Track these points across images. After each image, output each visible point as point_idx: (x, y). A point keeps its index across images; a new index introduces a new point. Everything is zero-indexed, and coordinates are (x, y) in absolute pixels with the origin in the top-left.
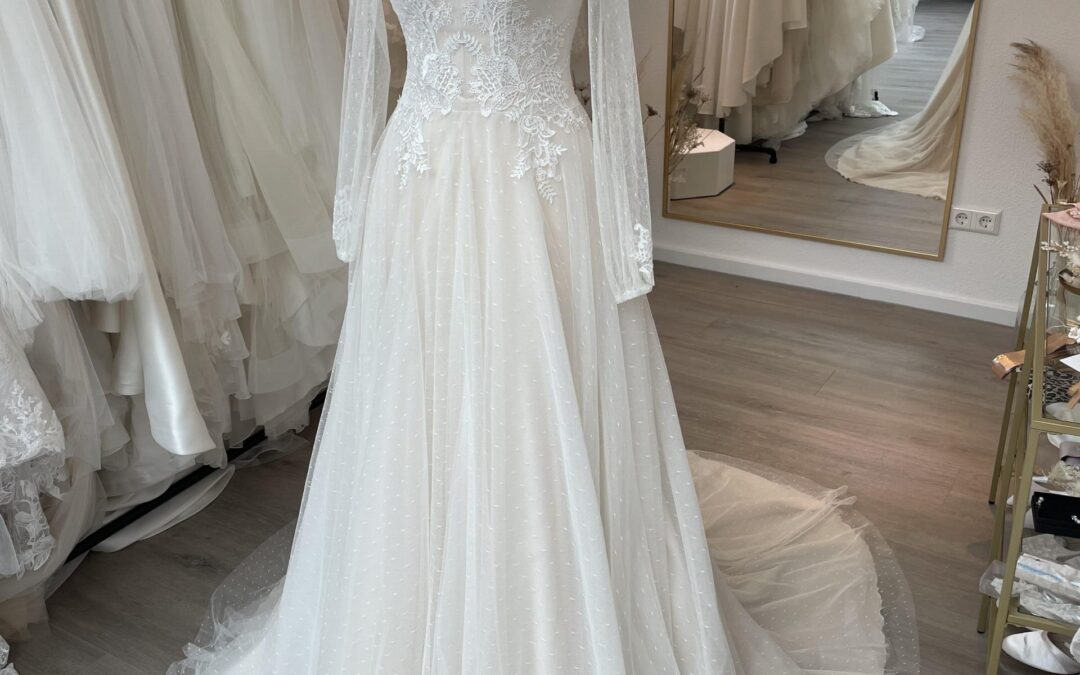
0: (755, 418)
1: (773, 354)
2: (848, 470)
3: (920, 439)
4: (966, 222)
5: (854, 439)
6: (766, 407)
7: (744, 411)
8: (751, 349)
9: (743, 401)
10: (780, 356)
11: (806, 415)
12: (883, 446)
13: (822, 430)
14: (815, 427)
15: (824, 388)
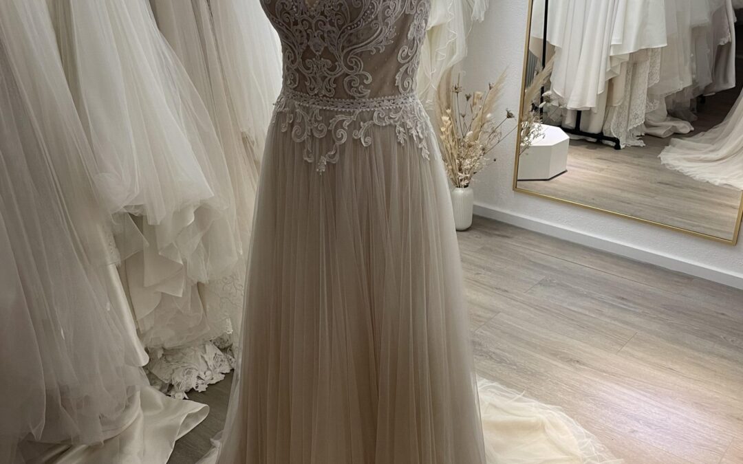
0: (563, 371)
2: (635, 429)
3: (700, 405)
5: (645, 399)
6: (575, 362)
7: (555, 363)
8: (569, 307)
9: (555, 354)
10: (593, 315)
11: (604, 372)
12: (668, 409)
13: (617, 387)
14: (613, 385)
15: (625, 348)
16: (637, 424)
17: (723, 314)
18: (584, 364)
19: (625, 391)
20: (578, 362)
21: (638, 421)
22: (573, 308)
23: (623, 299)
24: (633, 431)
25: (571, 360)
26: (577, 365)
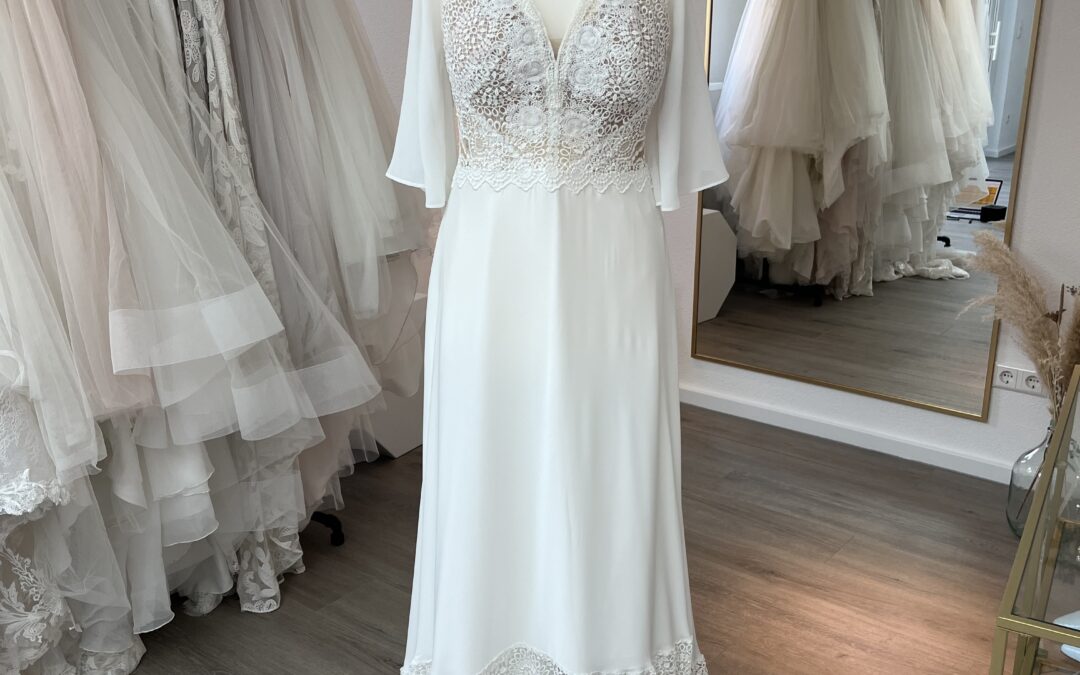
0: (753, 584)
1: (789, 513)
2: (845, 653)
3: (934, 622)
4: (1011, 380)
5: (859, 616)
6: (768, 573)
7: (743, 575)
9: (743, 564)
10: (797, 516)
12: (889, 628)
13: (824, 603)
14: (818, 600)
15: (837, 556)
16: (851, 649)
17: (970, 512)
18: (779, 576)
20: (772, 573)
21: (849, 643)
22: (771, 508)
23: (837, 495)
24: (842, 656)
25: (764, 571)
26: (772, 577)
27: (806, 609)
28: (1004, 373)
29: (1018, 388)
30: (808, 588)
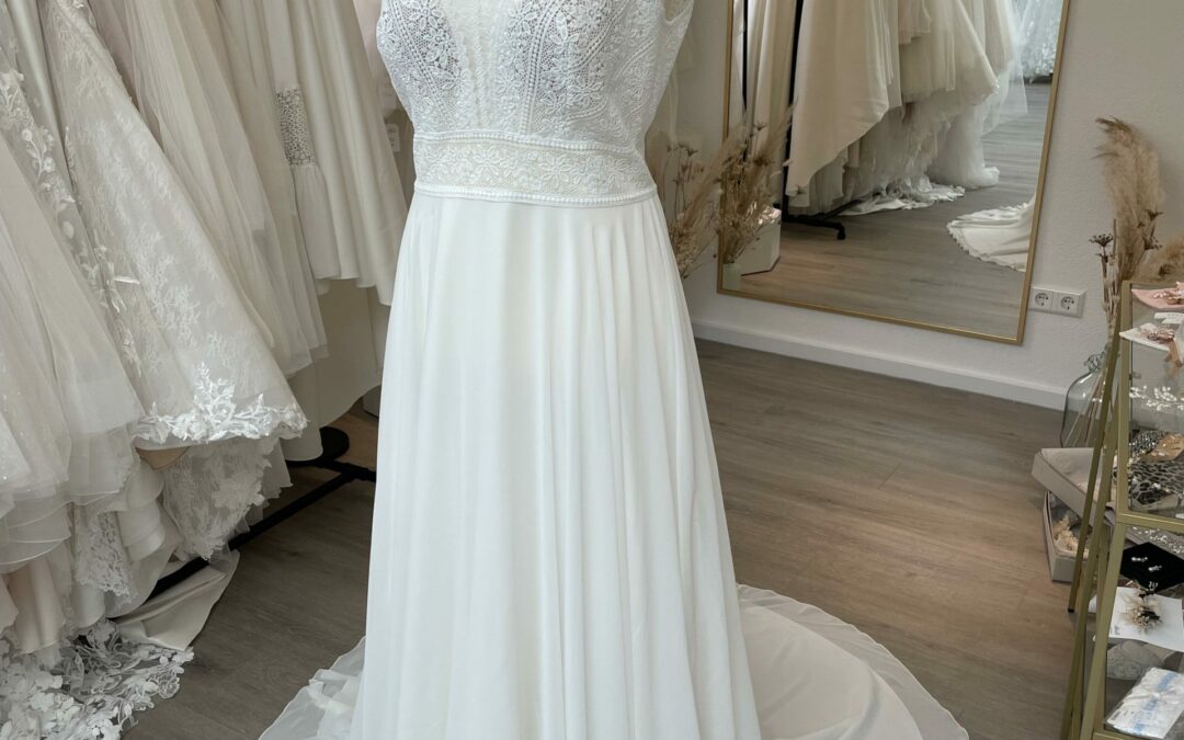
2: (912, 572)
3: (993, 538)
4: (1046, 302)
5: (922, 538)
6: (824, 501)
7: (800, 505)
9: (799, 494)
10: (843, 446)
11: (868, 510)
12: (951, 546)
13: (885, 527)
14: (878, 524)
15: (889, 482)
16: (915, 567)
17: (1011, 434)
18: (836, 503)
19: (896, 531)
20: (829, 501)
21: (915, 562)
22: (814, 439)
23: (880, 424)
24: (910, 575)
25: (820, 500)
27: (869, 533)
28: (1041, 296)
29: (1054, 309)
30: (865, 513)
